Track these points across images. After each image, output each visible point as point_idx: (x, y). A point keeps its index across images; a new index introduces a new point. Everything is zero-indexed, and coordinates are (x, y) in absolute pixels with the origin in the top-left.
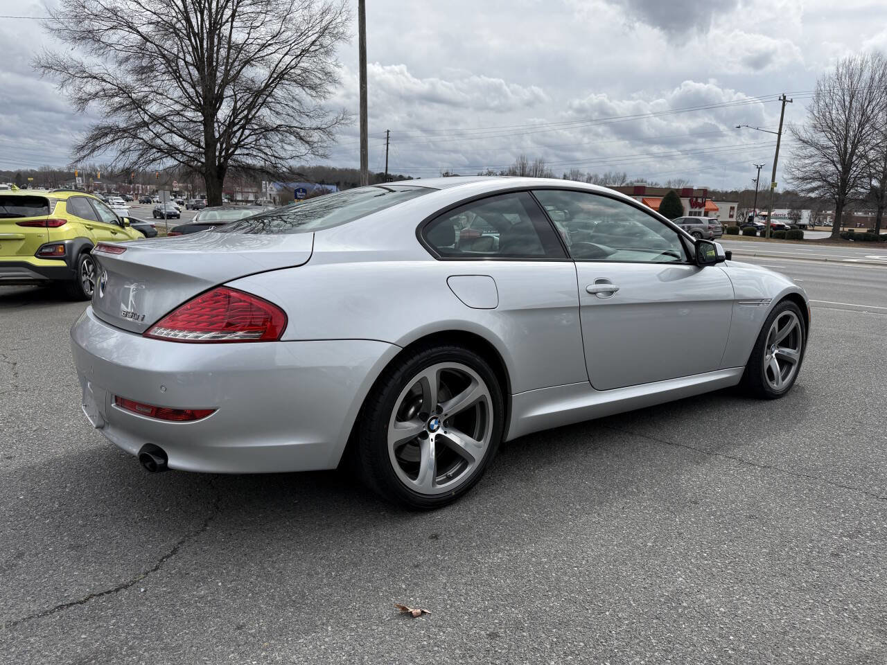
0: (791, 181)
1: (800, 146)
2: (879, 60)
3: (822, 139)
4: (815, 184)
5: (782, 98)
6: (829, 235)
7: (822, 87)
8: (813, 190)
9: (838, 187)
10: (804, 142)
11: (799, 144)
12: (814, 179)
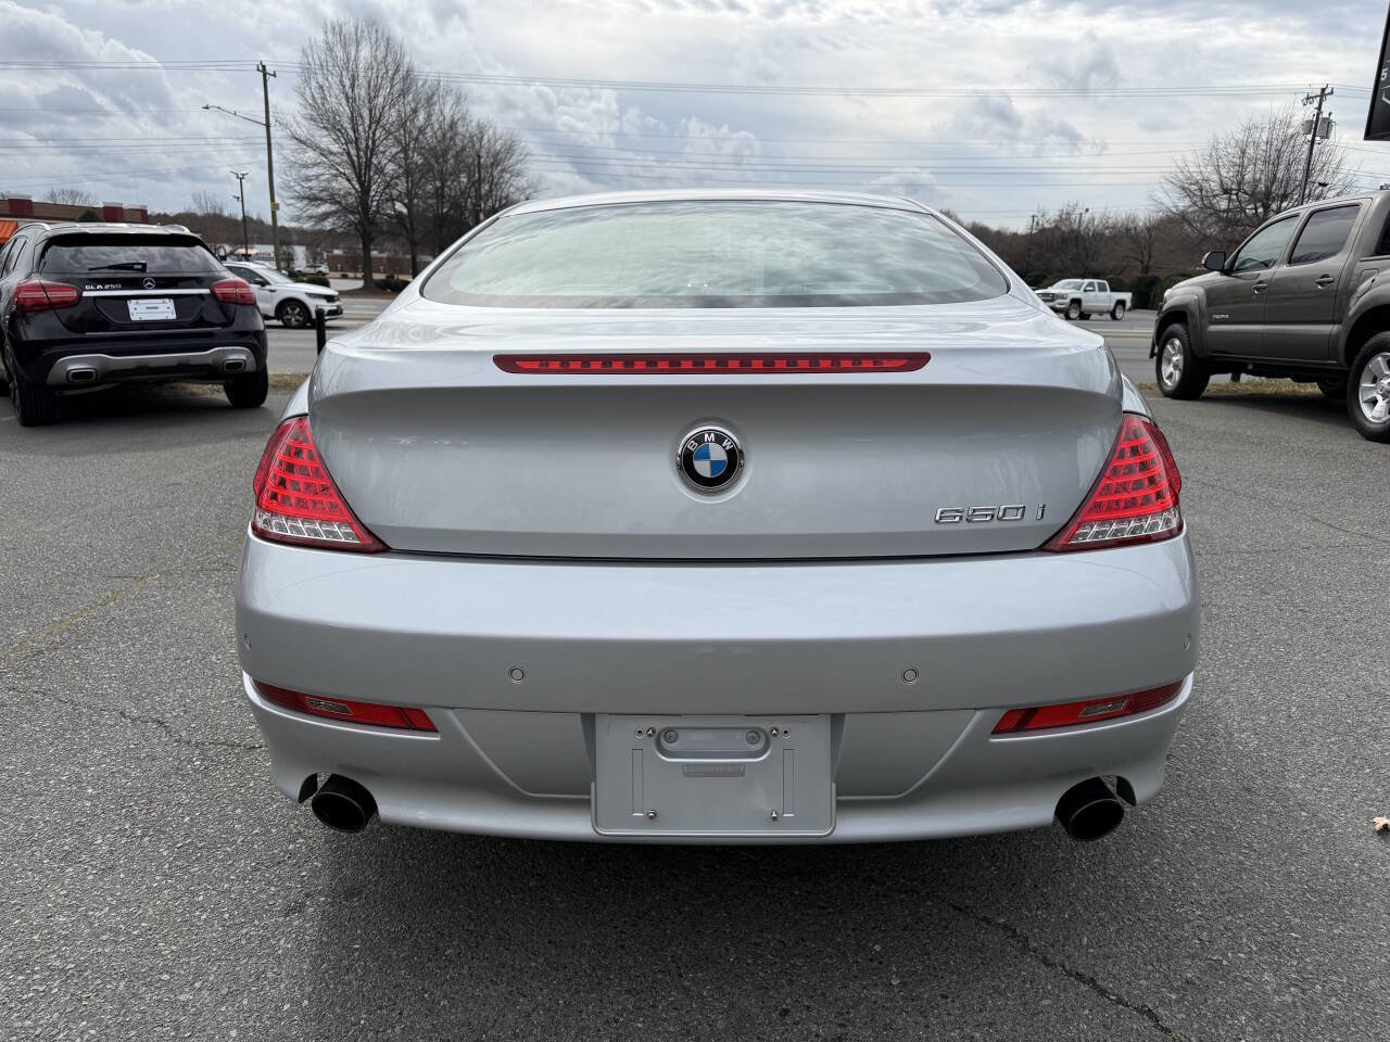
0: (292, 201)
1: (294, 147)
2: (377, 31)
3: (326, 141)
4: (325, 208)
5: (261, 68)
6: (360, 284)
7: (310, 59)
8: (326, 216)
9: (358, 213)
10: (301, 141)
11: (293, 144)
12: (324, 201)
